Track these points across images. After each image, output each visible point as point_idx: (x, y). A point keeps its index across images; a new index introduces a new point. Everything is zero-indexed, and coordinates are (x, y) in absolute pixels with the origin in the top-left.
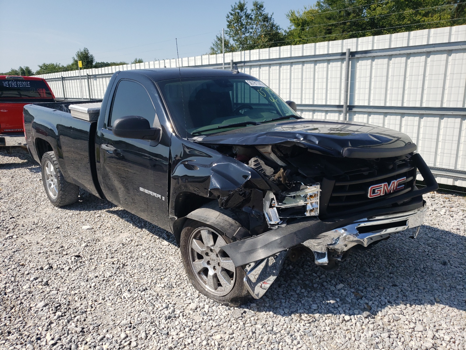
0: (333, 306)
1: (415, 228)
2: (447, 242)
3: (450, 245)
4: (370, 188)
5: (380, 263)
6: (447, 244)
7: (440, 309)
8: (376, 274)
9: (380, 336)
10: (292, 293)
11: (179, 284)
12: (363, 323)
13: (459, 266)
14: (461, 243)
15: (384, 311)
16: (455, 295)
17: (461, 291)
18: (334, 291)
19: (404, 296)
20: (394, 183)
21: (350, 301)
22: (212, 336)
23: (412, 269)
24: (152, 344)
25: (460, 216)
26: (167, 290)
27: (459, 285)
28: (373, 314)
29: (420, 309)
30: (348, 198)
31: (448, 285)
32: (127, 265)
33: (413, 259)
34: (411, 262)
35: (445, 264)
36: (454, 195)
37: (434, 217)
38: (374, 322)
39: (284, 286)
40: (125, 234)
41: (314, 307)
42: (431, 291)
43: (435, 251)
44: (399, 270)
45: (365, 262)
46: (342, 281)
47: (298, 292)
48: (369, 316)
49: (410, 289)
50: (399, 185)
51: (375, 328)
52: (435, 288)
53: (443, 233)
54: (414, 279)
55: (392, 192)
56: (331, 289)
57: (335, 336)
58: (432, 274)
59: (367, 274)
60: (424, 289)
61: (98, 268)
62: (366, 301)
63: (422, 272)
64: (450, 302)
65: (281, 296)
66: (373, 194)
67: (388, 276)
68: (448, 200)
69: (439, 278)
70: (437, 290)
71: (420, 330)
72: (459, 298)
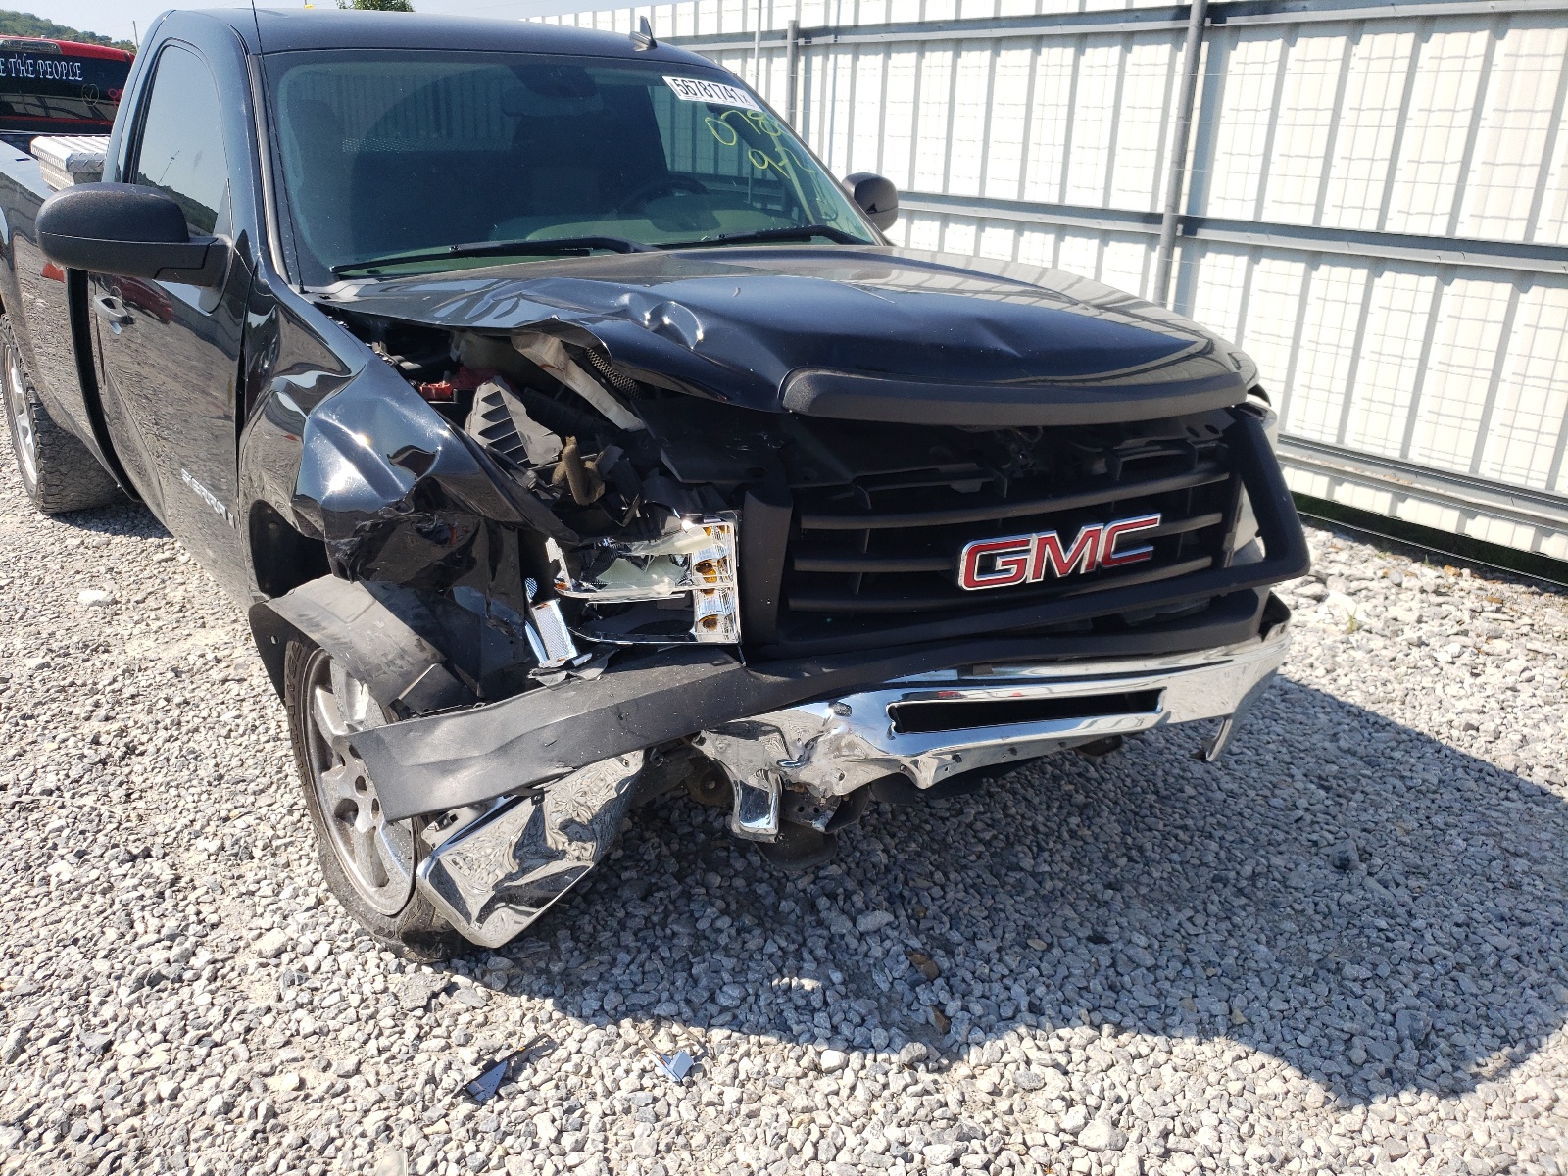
0: (801, 1002)
1: (1211, 721)
2: (1403, 778)
3: (1410, 789)
4: (965, 550)
5: (1090, 840)
6: (1398, 783)
7: (1228, 1057)
8: (1048, 885)
9: (922, 1153)
10: (676, 928)
11: (278, 847)
12: (885, 1086)
13: (1401, 879)
14: (1458, 784)
15: (993, 1046)
16: (1321, 1002)
17: (1357, 988)
18: (842, 936)
19: (1112, 988)
20: (1095, 535)
21: (885, 987)
22: (272, 1074)
23: (1206, 875)
24: (21, 1085)
25: (1512, 673)
26: (222, 866)
27: (1358, 961)
28: (943, 1053)
29: (1144, 1051)
30: (877, 585)
31: (1315, 957)
32: (142, 754)
33: (1230, 837)
34: (1214, 846)
35: (1343, 866)
36: (1533, 588)
37: (1403, 670)
38: (931, 1087)
39: (661, 894)
40: (213, 632)
41: (730, 995)
42: (1230, 980)
43: (1334, 810)
44: (1150, 875)
45: (1034, 828)
46: (894, 901)
47: (703, 925)
48: (925, 1059)
49: (1150, 961)
50: (1124, 544)
51: (922, 1113)
52: (1254, 965)
53: (1405, 736)
54: (1190, 919)
55: (1082, 571)
56: (833, 929)
57: (743, 1130)
58: (1275, 905)
59: (1014, 877)
60: (1209, 964)
61: (29, 755)
62: (943, 996)
63: (1240, 892)
64: (1286, 1031)
65: (628, 939)
66: (981, 572)
67: (1093, 897)
68: (1495, 606)
69: (1289, 926)
70: (1258, 973)
71: (1095, 1145)
72: (1334, 1021)
